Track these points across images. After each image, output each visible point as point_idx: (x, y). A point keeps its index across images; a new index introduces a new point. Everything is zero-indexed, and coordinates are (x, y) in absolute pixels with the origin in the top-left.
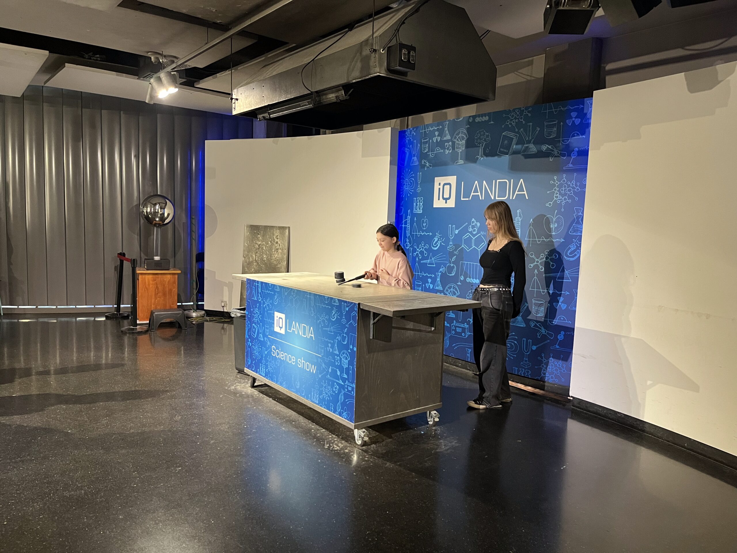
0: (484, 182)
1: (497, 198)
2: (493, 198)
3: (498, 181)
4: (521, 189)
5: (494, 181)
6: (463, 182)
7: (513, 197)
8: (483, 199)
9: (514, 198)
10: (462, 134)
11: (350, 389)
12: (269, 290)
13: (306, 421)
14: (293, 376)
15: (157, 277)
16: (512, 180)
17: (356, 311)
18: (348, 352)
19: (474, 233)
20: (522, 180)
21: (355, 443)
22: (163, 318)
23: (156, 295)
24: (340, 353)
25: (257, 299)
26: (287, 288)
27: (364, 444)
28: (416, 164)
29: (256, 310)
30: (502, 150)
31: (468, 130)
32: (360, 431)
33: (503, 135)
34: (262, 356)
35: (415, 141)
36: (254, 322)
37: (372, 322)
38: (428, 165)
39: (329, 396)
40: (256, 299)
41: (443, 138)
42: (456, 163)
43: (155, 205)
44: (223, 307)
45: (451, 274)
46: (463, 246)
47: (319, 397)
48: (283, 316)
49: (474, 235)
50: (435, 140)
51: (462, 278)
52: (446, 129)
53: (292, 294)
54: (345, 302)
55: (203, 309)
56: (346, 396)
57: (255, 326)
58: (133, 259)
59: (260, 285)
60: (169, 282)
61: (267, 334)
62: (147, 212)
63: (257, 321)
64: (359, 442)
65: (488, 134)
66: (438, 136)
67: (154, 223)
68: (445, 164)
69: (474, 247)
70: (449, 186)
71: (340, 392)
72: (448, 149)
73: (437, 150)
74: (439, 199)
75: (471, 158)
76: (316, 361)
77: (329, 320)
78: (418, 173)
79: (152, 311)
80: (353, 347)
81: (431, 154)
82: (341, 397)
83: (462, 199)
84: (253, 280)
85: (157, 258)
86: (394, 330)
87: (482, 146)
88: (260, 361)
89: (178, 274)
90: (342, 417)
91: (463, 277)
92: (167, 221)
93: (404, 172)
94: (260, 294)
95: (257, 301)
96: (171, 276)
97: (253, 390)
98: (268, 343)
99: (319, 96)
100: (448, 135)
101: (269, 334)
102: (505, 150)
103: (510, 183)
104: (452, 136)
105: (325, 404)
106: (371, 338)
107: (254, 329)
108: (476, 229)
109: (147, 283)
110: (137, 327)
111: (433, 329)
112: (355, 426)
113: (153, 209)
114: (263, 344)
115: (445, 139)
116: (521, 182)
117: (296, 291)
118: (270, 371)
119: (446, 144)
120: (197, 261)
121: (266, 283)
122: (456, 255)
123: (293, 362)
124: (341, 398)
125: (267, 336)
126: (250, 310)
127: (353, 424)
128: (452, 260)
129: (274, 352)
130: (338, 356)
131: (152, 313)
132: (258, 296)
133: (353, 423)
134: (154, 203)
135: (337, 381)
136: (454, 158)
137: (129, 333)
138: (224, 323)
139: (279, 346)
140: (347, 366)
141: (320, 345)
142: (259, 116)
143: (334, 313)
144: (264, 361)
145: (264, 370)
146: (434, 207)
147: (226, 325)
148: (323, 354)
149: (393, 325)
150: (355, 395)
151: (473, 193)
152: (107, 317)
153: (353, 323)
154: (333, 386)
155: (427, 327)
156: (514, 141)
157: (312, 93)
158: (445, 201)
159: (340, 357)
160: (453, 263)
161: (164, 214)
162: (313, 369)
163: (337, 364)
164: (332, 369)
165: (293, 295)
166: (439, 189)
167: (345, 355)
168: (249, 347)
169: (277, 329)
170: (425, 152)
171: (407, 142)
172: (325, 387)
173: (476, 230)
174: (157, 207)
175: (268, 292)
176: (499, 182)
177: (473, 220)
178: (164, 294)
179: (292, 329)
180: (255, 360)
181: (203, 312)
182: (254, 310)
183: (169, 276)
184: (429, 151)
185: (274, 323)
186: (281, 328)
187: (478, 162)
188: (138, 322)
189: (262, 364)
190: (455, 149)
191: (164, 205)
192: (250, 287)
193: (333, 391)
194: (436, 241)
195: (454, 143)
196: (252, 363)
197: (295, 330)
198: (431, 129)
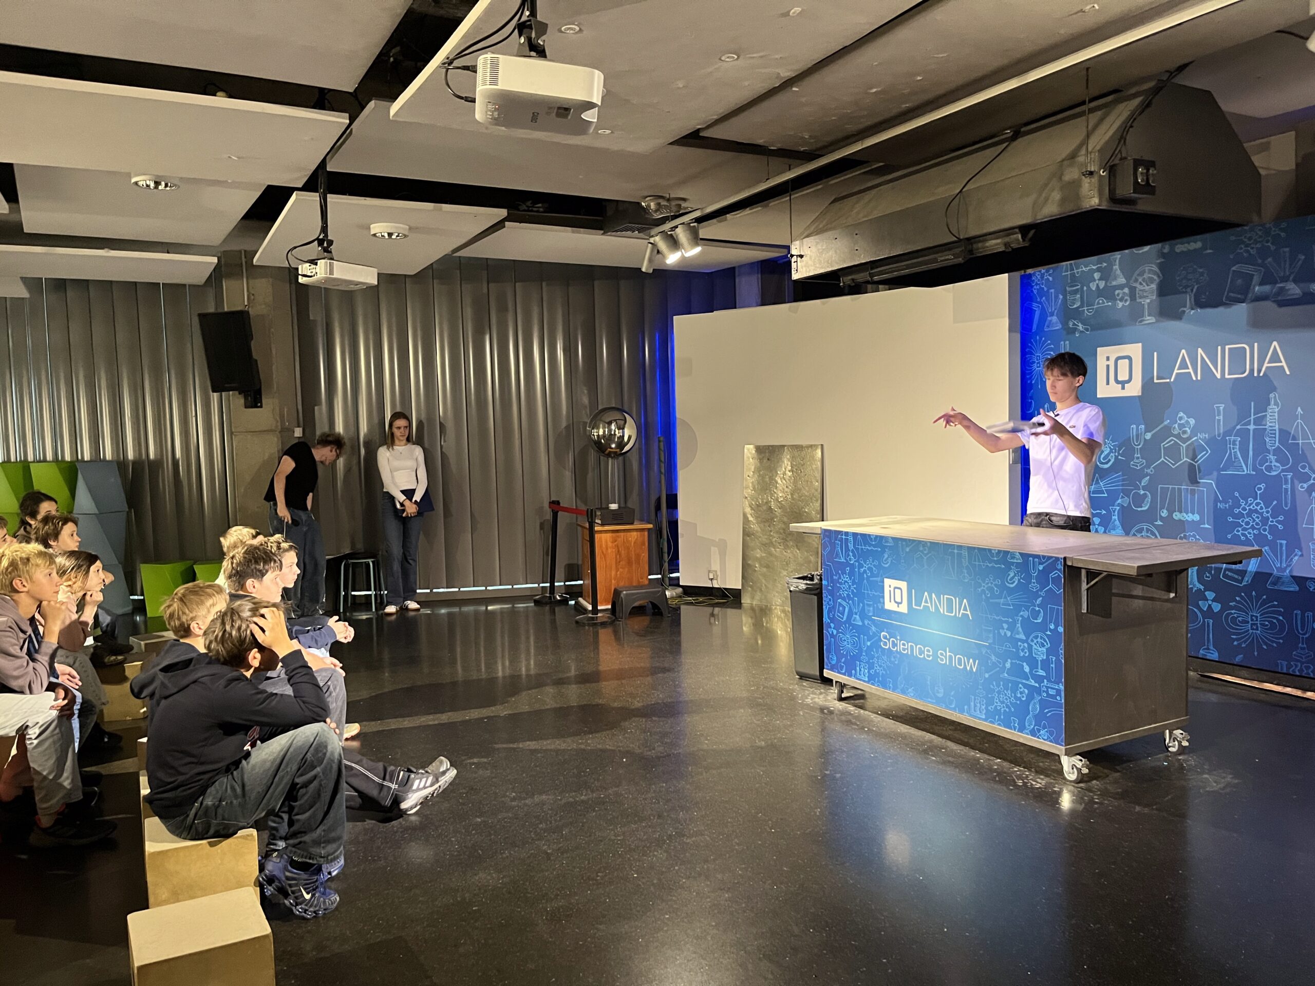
0: (1200, 350)
1: (1227, 376)
2: (1219, 376)
3: (1227, 347)
4: (1275, 358)
5: (1219, 347)
6: (1155, 353)
7: (1259, 371)
8: (1199, 378)
9: (1261, 375)
10: (1149, 273)
11: (1052, 692)
12: (870, 545)
13: (962, 747)
14: (929, 678)
15: (618, 536)
16: (1256, 344)
17: (1060, 570)
18: (1047, 635)
19: (1185, 436)
20: (1275, 343)
21: (1065, 779)
22: (635, 600)
23: (617, 563)
24: (1028, 637)
25: (845, 559)
26: (910, 540)
27: (1081, 779)
28: (1058, 328)
29: (845, 578)
30: (1232, 295)
31: (1161, 267)
32: (1073, 758)
33: (1234, 271)
34: (860, 650)
35: (1053, 291)
36: (840, 597)
37: (1084, 586)
38: (1080, 327)
39: (1007, 706)
40: (843, 560)
41: (1111, 283)
42: (1141, 321)
43: (610, 423)
44: (712, 579)
45: (1141, 507)
46: (1162, 459)
47: (986, 708)
48: (903, 585)
49: (1184, 441)
50: (1093, 287)
51: (1164, 513)
52: (1116, 267)
53: (921, 549)
54: (1038, 556)
55: (678, 585)
56: (1043, 704)
57: (844, 603)
58: (592, 510)
59: (851, 538)
60: (635, 543)
61: (870, 614)
62: (598, 436)
63: (848, 595)
64: (1073, 777)
65: (1201, 270)
66: (1099, 280)
67: (607, 452)
68: (1118, 324)
69: (1185, 459)
70: (1127, 361)
71: (1030, 697)
72: (1121, 300)
73: (1098, 303)
74: (1108, 383)
75: (1169, 312)
76: (977, 652)
77: (1003, 587)
78: (1062, 343)
79: (615, 590)
80: (1057, 626)
81: (1088, 310)
82: (1035, 707)
83: (1156, 381)
84: (836, 531)
85: (614, 506)
86: (1114, 599)
87: (1192, 290)
88: (856, 658)
89: (649, 529)
90: (1038, 737)
91: (1165, 511)
92: (626, 449)
93: (1032, 344)
94: (853, 551)
95: (847, 564)
96: (639, 533)
97: (841, 703)
98: (873, 628)
99: (972, 244)
100: (1122, 276)
101: (874, 613)
102: (1241, 295)
103: (1251, 350)
104: (1128, 278)
105: (999, 719)
106: (1084, 611)
107: (841, 608)
108: (1187, 429)
109: (604, 546)
110: (599, 615)
111: (1172, 595)
112: (1066, 750)
113: (607, 430)
114: (861, 631)
115: (1114, 283)
116: (1275, 347)
117: (929, 544)
118: (879, 673)
119: (1117, 292)
120: (668, 507)
121: (864, 536)
122: (1150, 475)
123: (928, 656)
124: (1034, 709)
125: (870, 619)
126: (832, 577)
127: (1063, 748)
128: (1141, 483)
129: (886, 642)
130: (1026, 641)
131: (617, 593)
132: (849, 555)
133: (1062, 745)
134: (608, 420)
135: (1024, 681)
136: (1136, 315)
137: (589, 625)
138: (714, 607)
139: (897, 633)
140: (1045, 658)
141: (984, 627)
142: (845, 278)
143: (1012, 574)
144: (864, 657)
145: (866, 671)
146: (1098, 396)
147: (717, 610)
148: (990, 641)
149: (1114, 591)
150: (1063, 701)
151: (1178, 369)
152: (537, 602)
153: (1055, 588)
154: (1014, 690)
155: (1163, 592)
156: (1256, 279)
157: (960, 240)
158: (1120, 385)
159: (1029, 644)
160: (1144, 488)
161: (623, 436)
162: (972, 665)
163: (1022, 654)
164: (1011, 663)
165: (922, 552)
166: (1108, 366)
167: (1039, 640)
168: (832, 636)
169: (889, 605)
170: (1075, 306)
171: (1035, 292)
172: (999, 692)
173: (1189, 431)
174: (613, 427)
175: (869, 548)
176: (1230, 349)
177: (1181, 414)
178: (629, 563)
179: (923, 604)
180: (846, 656)
181: (681, 589)
182: (840, 578)
183: (635, 534)
184: (1082, 305)
185: (883, 597)
186: (898, 603)
187: (1185, 317)
188: (599, 608)
189: (860, 661)
190: (1136, 299)
191: (622, 422)
192: (830, 542)
193: (1016, 698)
194: (1106, 453)
195: (1133, 290)
196: (838, 661)
197: (929, 605)
198: (1084, 269)
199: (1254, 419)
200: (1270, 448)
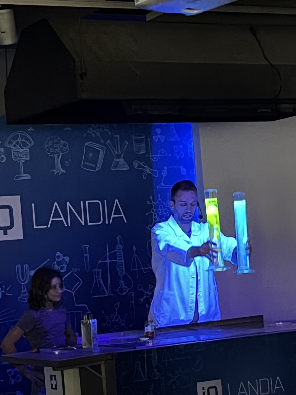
0: (68, 203)
1: (89, 224)
2: (83, 223)
4: (117, 212)
5: (82, 202)
6: (33, 205)
7: (109, 221)
8: (69, 225)
9: (111, 223)
10: (22, 139)
16: (105, 201)
20: (117, 200)
30: (87, 163)
65: (64, 142)
83: (35, 227)
87: (58, 157)
102: (92, 165)
103: (103, 204)
116: (117, 203)
151: (53, 218)
156: (102, 155)
158: (3, 231)
173: (65, 267)
176: (88, 203)
177: (58, 254)
179: (239, 393)
195: (8, 150)
197: (245, 392)
199: (109, 255)
200: (120, 276)
